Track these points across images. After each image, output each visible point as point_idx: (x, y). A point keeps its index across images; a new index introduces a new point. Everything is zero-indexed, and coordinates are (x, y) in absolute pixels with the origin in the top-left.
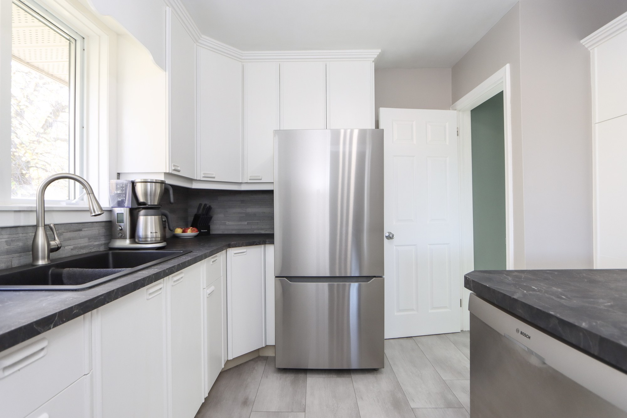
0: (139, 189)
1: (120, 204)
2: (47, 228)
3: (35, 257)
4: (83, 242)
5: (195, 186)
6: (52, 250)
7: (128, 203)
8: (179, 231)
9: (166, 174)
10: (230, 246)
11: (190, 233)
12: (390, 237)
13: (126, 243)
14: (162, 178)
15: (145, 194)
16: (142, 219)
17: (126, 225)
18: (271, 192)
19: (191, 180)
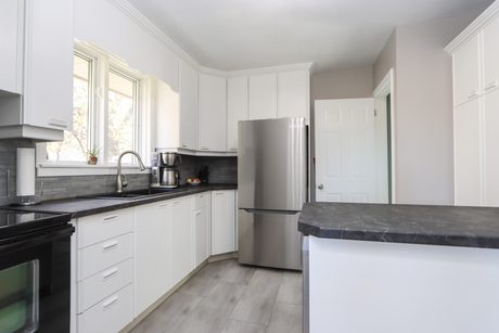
0: (164, 157)
1: (156, 165)
2: (122, 176)
3: (117, 189)
4: (138, 184)
5: (198, 154)
6: (124, 186)
7: (159, 164)
8: (189, 181)
9: (179, 149)
10: (213, 189)
11: (196, 182)
12: (321, 188)
13: (158, 185)
14: (176, 151)
15: (168, 159)
16: (165, 173)
17: (158, 175)
18: (236, 158)
19: (195, 151)
